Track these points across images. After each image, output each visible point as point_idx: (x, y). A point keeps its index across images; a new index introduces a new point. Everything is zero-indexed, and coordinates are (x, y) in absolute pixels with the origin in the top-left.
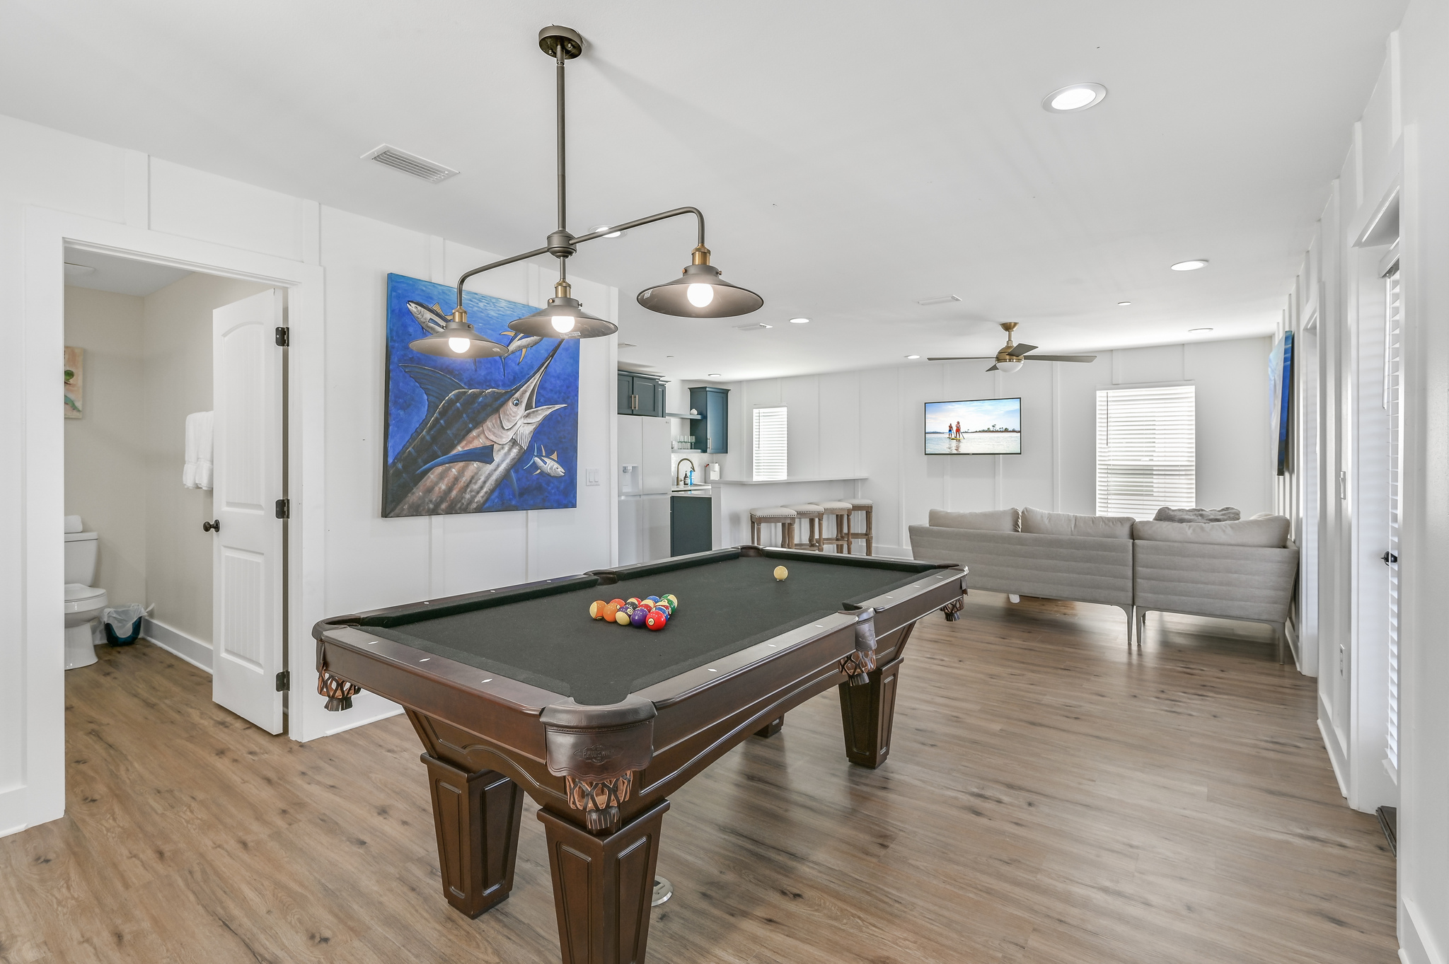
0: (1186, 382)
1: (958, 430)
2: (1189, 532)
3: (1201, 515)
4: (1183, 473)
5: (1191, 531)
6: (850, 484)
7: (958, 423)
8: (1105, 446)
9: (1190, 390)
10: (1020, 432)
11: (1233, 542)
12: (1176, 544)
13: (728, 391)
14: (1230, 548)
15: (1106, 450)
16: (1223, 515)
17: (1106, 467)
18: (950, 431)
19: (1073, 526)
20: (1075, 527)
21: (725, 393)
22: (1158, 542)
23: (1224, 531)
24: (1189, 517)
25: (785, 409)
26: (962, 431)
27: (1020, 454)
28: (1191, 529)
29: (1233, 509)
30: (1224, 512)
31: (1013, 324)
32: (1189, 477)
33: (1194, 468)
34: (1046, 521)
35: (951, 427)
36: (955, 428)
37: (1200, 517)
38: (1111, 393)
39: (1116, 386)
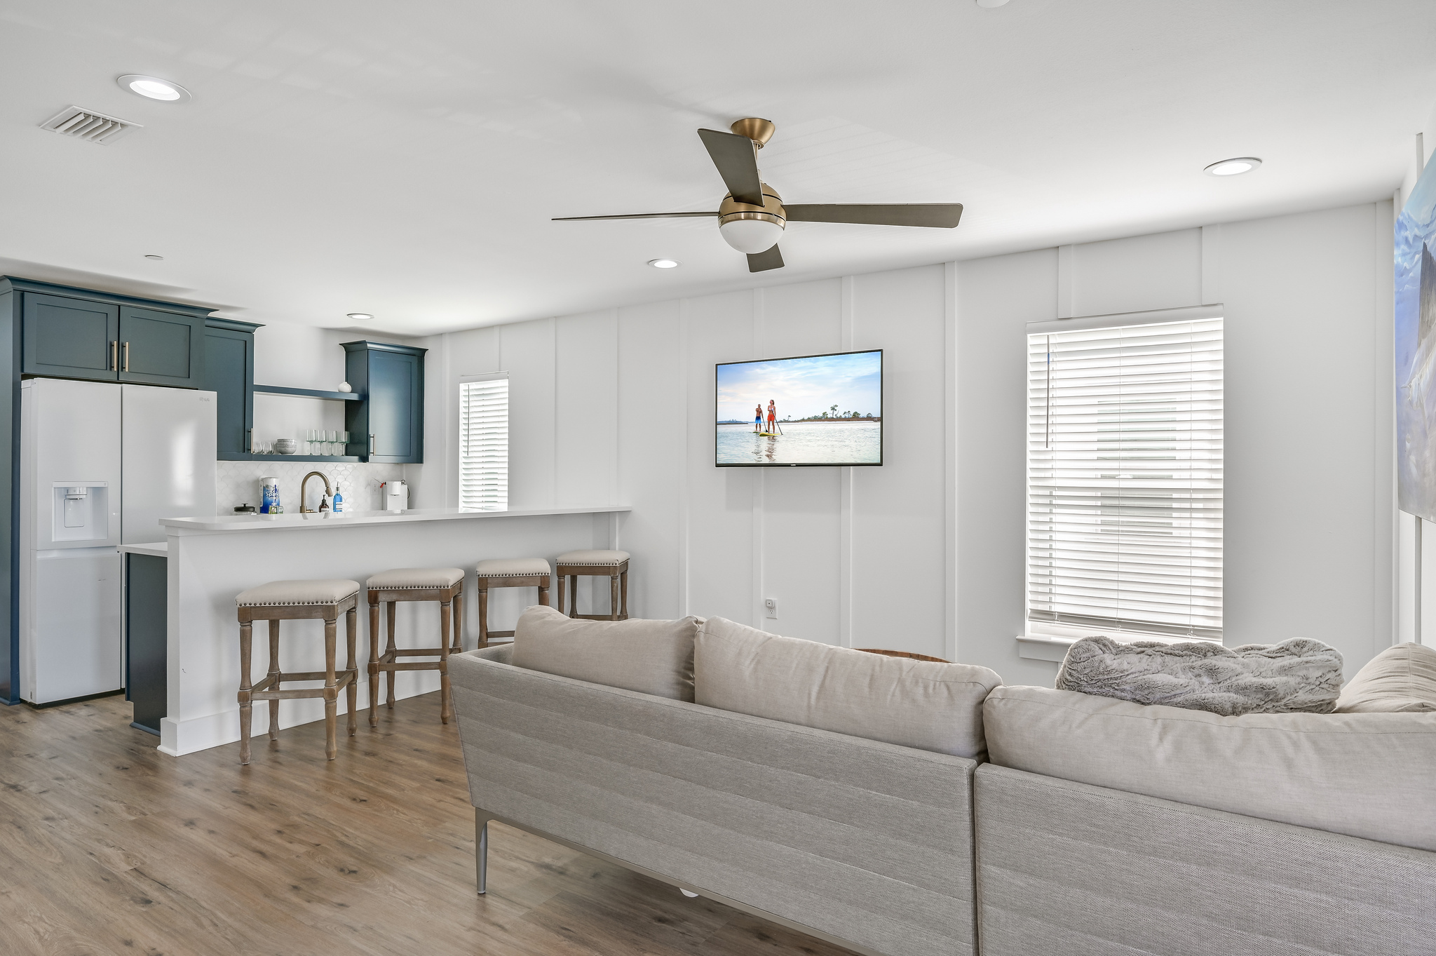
0: (1206, 309)
1: (772, 417)
2: (1162, 752)
3: (1212, 671)
4: (1200, 505)
5: (1167, 745)
6: (601, 519)
7: (772, 403)
8: (1043, 448)
9: (1218, 324)
10: (881, 420)
11: (1323, 816)
12: (1113, 800)
13: (424, 351)
14: (1315, 843)
15: (1048, 457)
16: (1284, 670)
17: (1047, 492)
18: (758, 418)
19: (815, 689)
20: (819, 692)
21: (420, 354)
22: (1050, 782)
23: (1289, 764)
24: (1171, 679)
25: (505, 383)
26: (778, 418)
27: (881, 465)
28: (1169, 738)
29: (1316, 648)
30: (1287, 661)
31: (758, 124)
32: (1212, 515)
33: (1221, 495)
34: (747, 667)
35: (759, 411)
36: (766, 414)
37: (1206, 680)
38: (1056, 338)
39: (1065, 322)
